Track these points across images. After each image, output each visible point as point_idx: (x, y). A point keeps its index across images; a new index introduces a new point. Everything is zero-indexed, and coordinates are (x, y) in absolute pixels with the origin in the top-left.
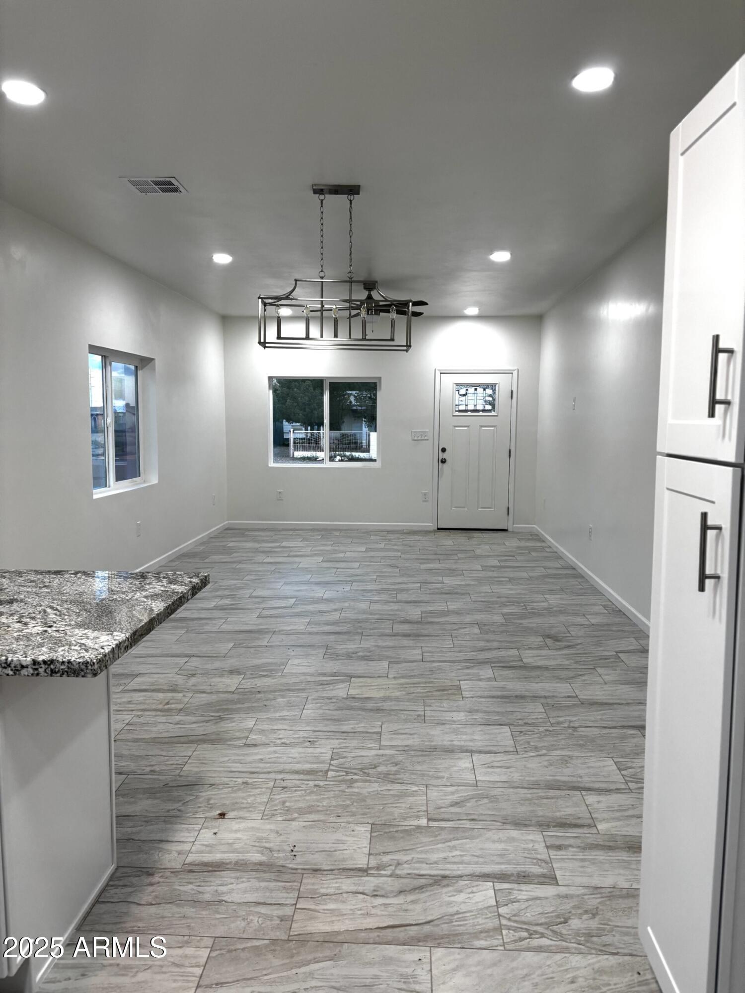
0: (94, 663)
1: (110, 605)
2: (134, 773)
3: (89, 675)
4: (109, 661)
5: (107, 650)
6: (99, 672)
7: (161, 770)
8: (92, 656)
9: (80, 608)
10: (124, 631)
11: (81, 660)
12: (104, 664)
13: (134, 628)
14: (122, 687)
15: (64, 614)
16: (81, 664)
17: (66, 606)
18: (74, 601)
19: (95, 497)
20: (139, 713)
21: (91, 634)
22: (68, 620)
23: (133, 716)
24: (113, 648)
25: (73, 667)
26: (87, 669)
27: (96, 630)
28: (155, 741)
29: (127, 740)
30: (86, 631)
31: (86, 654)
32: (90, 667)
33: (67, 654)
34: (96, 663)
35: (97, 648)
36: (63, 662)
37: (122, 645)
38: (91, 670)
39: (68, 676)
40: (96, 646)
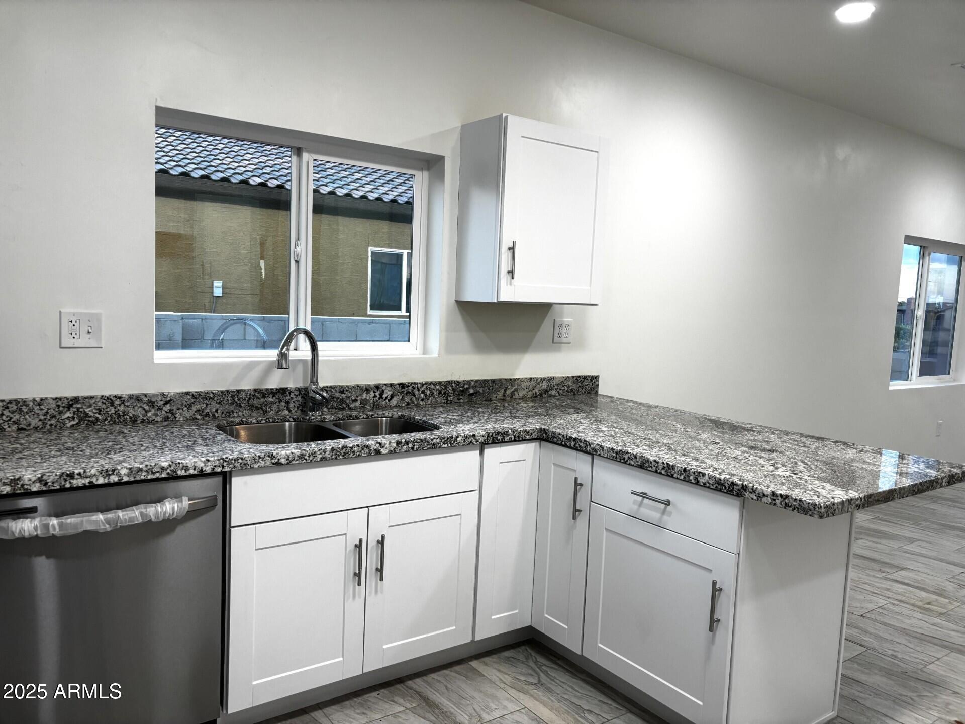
0: (821, 507)
1: (856, 471)
2: (874, 649)
3: (816, 516)
4: (837, 511)
5: (836, 501)
6: (825, 516)
7: (903, 658)
8: (822, 501)
9: (827, 467)
10: (859, 492)
11: (811, 502)
12: (831, 511)
13: (870, 492)
14: (883, 574)
15: (811, 468)
16: (810, 505)
17: (815, 463)
18: (825, 462)
19: (891, 388)
20: (896, 602)
21: (828, 486)
22: (812, 473)
23: (888, 602)
24: (843, 501)
25: (803, 506)
26: (814, 510)
27: (834, 485)
28: (904, 632)
29: (875, 620)
30: (825, 484)
31: (817, 498)
32: (817, 509)
33: (801, 495)
34: (823, 507)
35: (828, 497)
36: (796, 500)
37: (853, 501)
38: (818, 512)
39: (798, 512)
40: (828, 496)
